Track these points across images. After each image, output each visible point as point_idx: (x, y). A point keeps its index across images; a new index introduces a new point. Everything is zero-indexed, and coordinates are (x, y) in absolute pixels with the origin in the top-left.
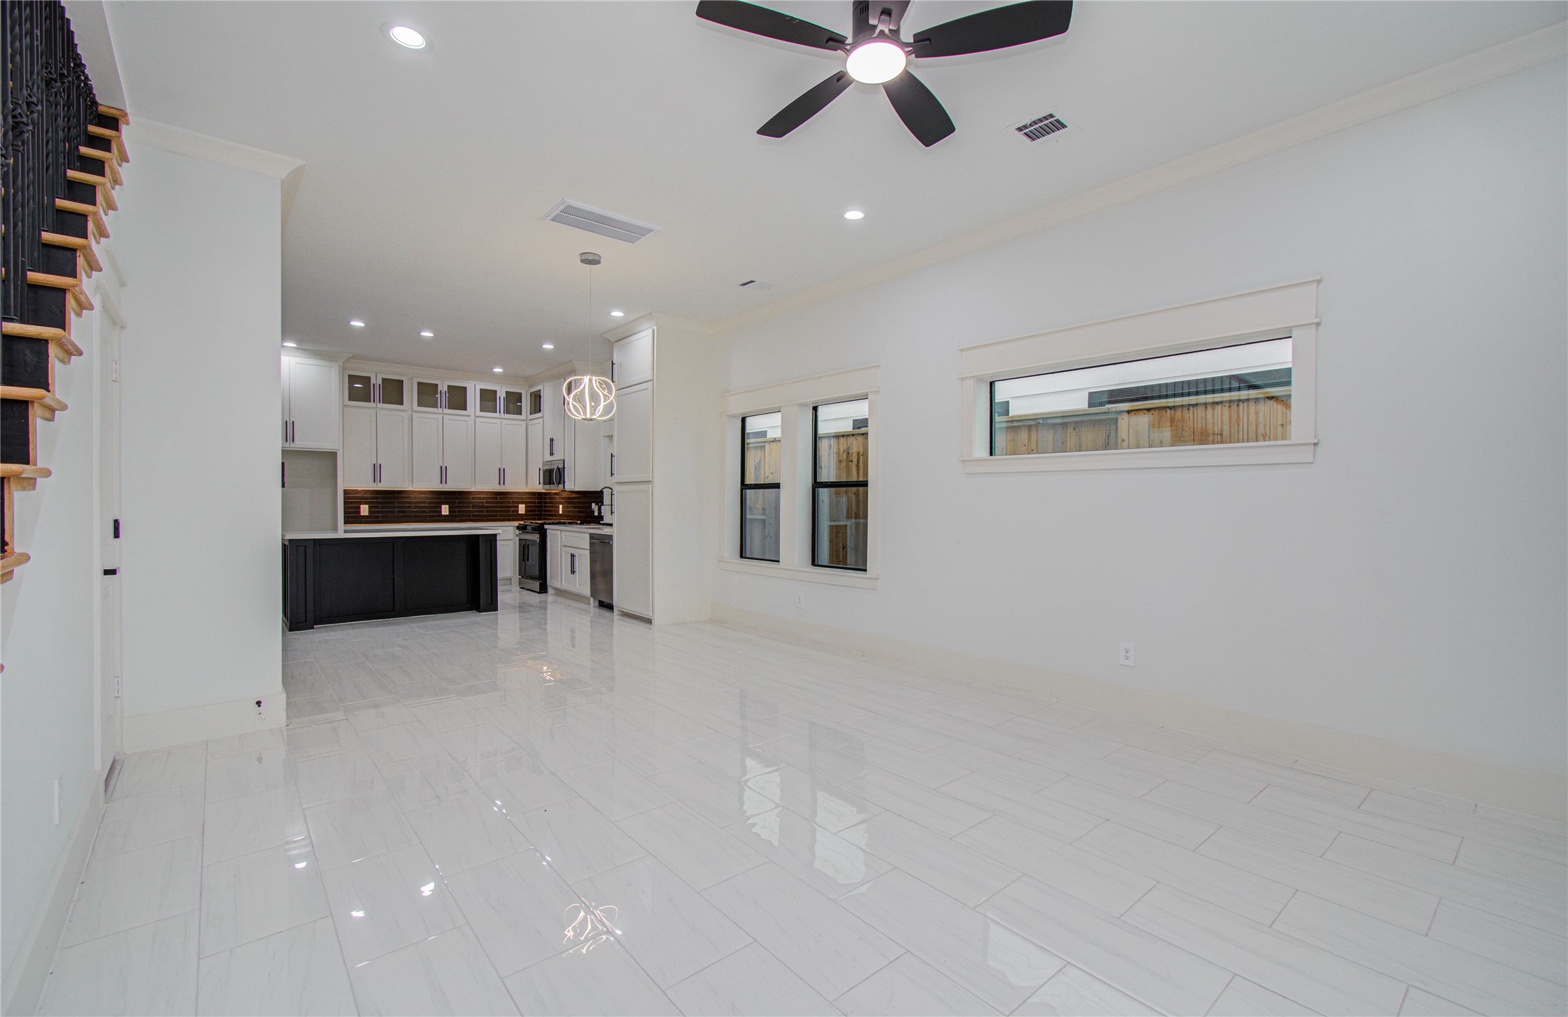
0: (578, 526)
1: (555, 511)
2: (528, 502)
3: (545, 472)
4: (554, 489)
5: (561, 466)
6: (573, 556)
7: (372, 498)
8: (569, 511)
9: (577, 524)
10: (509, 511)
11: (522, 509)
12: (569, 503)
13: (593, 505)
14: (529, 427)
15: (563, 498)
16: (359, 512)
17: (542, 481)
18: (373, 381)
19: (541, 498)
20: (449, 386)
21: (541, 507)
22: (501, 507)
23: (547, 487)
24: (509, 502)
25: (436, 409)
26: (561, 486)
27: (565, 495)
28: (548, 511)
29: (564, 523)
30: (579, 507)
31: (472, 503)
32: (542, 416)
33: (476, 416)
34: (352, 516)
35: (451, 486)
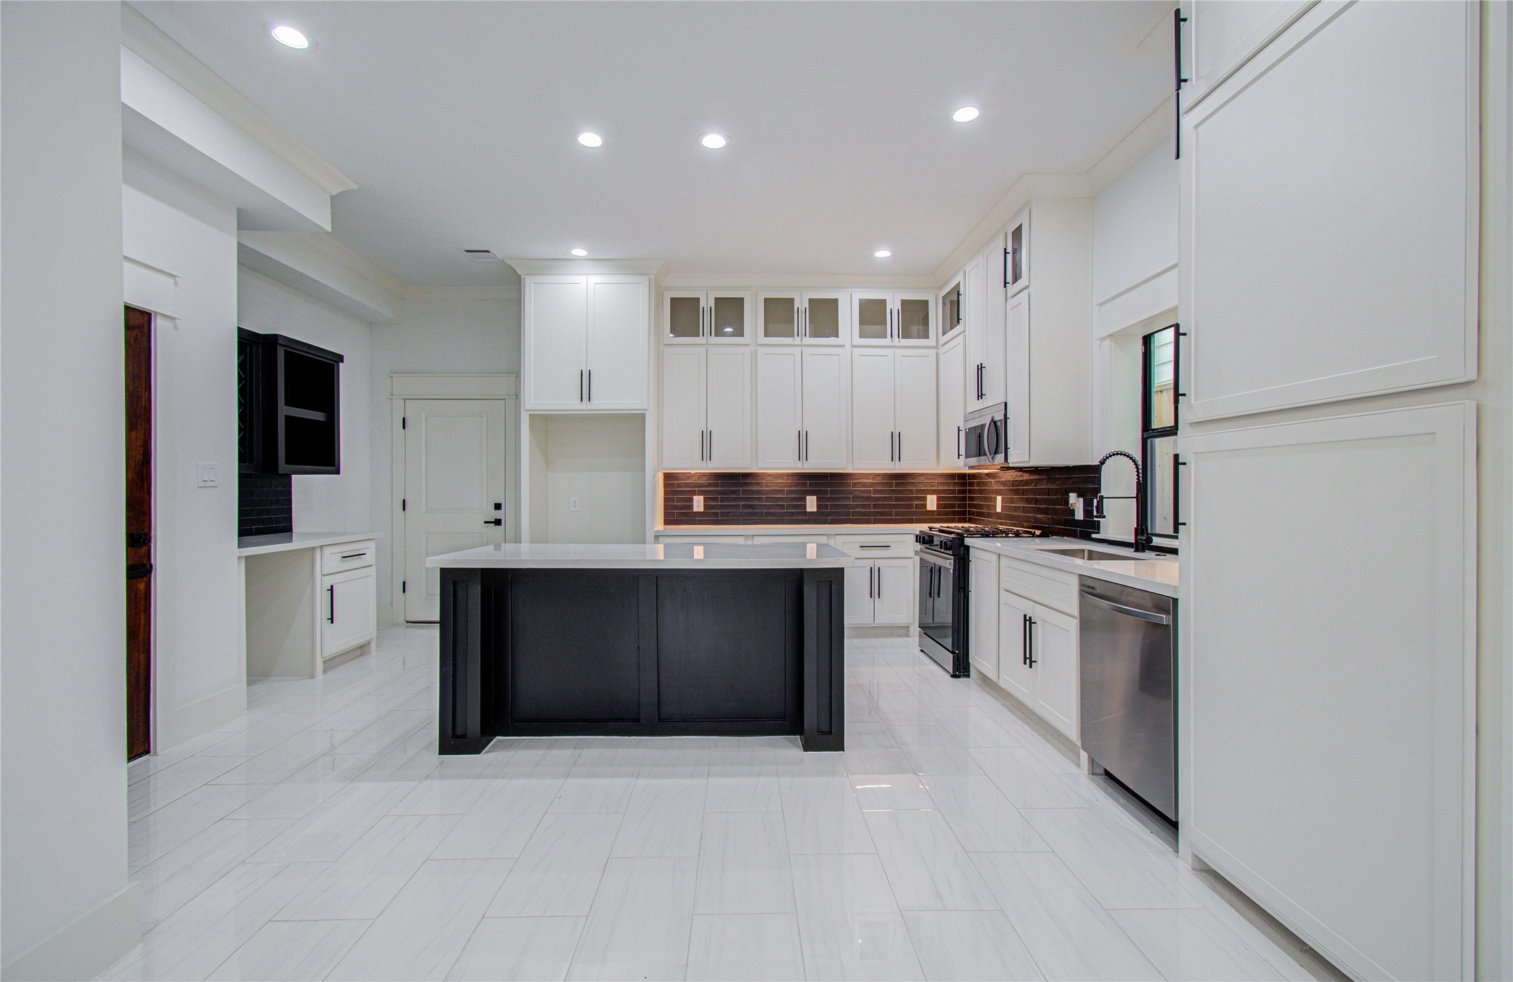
0: (1037, 540)
1: (988, 506)
2: (943, 491)
3: (969, 433)
4: (988, 466)
5: (999, 417)
6: (1028, 622)
7: (709, 485)
8: (1015, 509)
9: (1033, 535)
10: (910, 506)
11: (932, 503)
12: (1016, 492)
13: (1073, 497)
14: (942, 358)
15: (1003, 483)
16: (692, 507)
17: (962, 451)
18: (702, 304)
19: (964, 484)
20: (810, 300)
21: (964, 499)
22: (897, 499)
23: (973, 461)
24: (911, 491)
25: (792, 339)
26: (1000, 458)
27: (1009, 476)
28: (976, 506)
29: (1005, 534)
30: (1037, 501)
31: (851, 492)
32: (962, 329)
33: (853, 346)
34: (677, 512)
35: (816, 464)
